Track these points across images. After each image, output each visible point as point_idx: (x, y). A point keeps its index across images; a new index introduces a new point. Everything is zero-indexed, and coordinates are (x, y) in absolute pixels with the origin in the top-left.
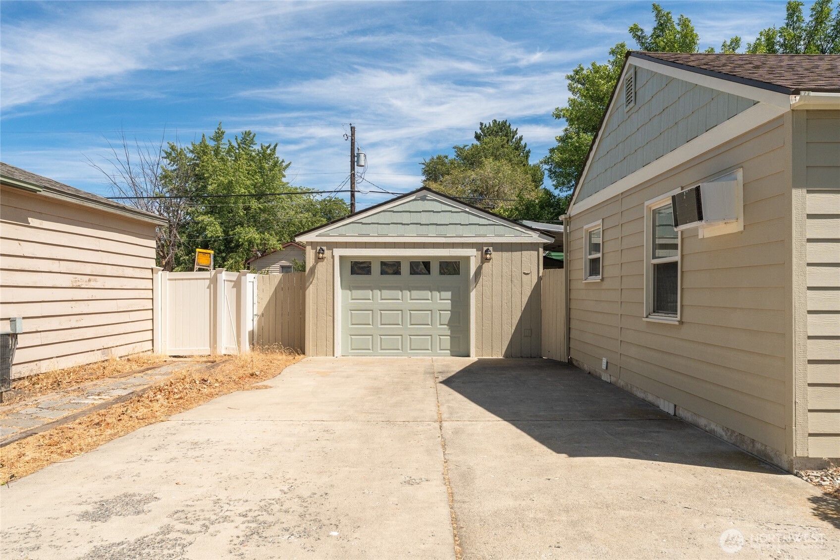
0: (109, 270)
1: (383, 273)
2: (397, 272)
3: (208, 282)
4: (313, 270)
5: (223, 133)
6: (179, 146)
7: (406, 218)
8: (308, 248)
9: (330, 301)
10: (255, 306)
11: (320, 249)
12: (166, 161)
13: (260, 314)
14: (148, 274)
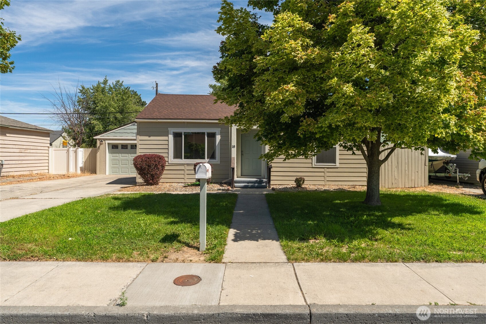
0: (32, 147)
1: (122, 148)
2: (127, 148)
3: (66, 151)
4: (99, 147)
5: (107, 81)
6: (86, 87)
7: (128, 131)
8: (98, 140)
9: (105, 157)
10: (83, 159)
11: (101, 140)
12: (80, 94)
13: (85, 161)
14: (47, 148)
